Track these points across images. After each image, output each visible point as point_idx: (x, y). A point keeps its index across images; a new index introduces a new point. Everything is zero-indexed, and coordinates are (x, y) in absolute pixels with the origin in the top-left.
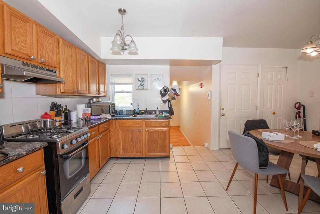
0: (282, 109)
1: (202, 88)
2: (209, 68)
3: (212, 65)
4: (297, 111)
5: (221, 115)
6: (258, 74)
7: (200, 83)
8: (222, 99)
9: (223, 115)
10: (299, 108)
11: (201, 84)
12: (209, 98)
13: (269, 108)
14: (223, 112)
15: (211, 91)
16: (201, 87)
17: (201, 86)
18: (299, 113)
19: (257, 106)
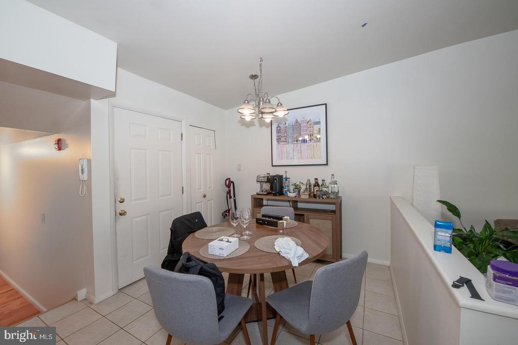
0: (212, 188)
1: (62, 152)
2: (82, 104)
3: (90, 98)
4: (227, 189)
5: (118, 214)
6: (182, 134)
7: (56, 137)
8: (118, 179)
9: (123, 214)
10: (229, 186)
11: (59, 142)
12: (85, 177)
13: (198, 189)
14: (121, 207)
15: (89, 161)
16: (60, 149)
17: (60, 144)
18: (229, 192)
19: (183, 188)
